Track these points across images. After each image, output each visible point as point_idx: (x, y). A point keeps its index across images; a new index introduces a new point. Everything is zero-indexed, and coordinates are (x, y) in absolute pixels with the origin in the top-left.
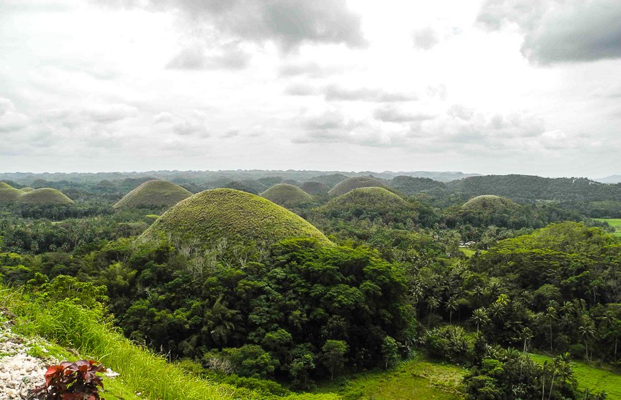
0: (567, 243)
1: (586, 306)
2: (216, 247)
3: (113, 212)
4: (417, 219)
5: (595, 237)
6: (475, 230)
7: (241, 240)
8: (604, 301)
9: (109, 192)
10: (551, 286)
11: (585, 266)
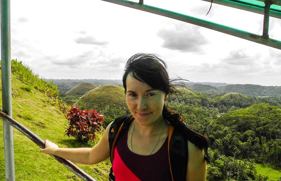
0: (260, 113)
1: (266, 140)
2: (105, 109)
3: (65, 96)
4: (200, 102)
5: (273, 110)
6: (225, 108)
7: (115, 106)
8: (274, 138)
9: (65, 87)
10: (251, 131)
11: (268, 122)
